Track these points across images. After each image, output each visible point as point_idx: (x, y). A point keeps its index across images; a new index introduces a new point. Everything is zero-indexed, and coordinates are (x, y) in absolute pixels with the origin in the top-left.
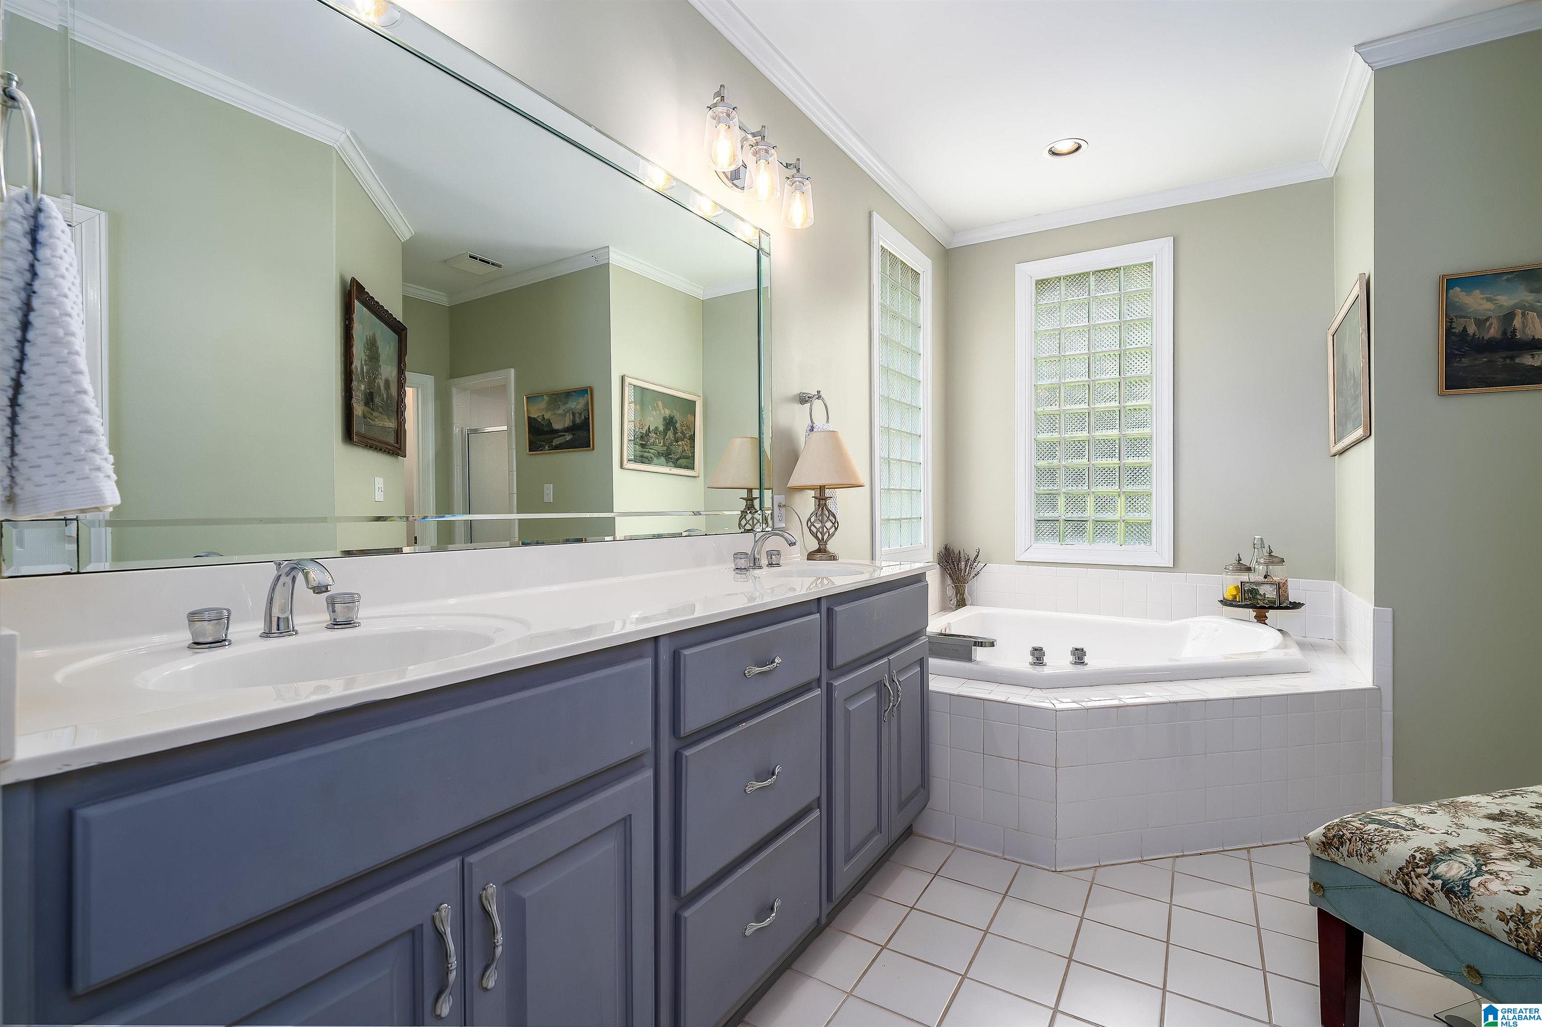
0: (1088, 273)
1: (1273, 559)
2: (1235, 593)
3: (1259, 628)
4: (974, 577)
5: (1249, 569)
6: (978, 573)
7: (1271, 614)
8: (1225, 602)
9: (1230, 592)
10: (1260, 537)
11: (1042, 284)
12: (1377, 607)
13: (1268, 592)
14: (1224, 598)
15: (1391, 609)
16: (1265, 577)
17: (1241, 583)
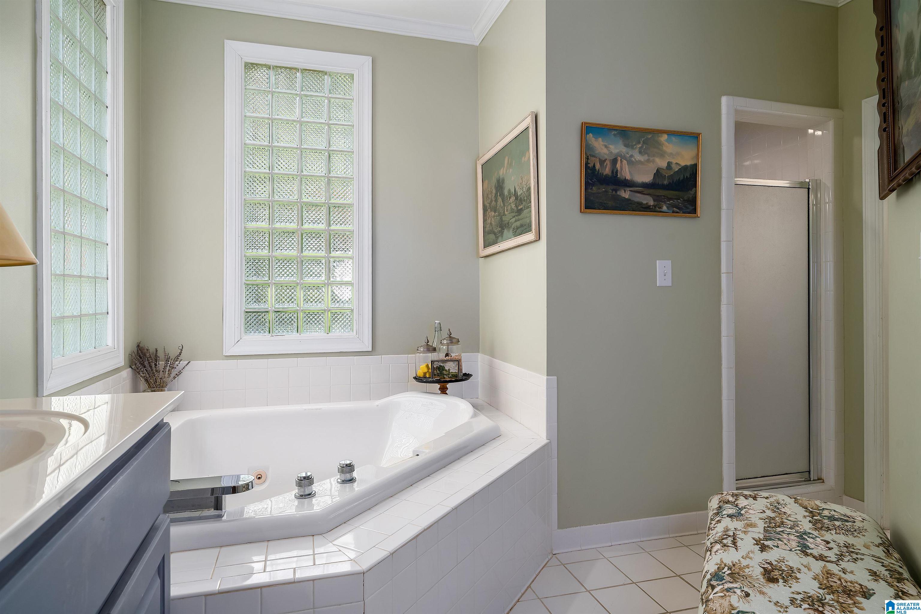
0: (297, 69)
1: (452, 340)
2: (426, 370)
3: (443, 397)
4: (175, 378)
5: (434, 350)
6: (180, 373)
7: (449, 385)
8: (418, 379)
9: (422, 370)
10: (439, 322)
11: (250, 66)
12: (548, 376)
13: (451, 367)
14: (416, 375)
15: (556, 377)
16: (447, 355)
17: (432, 361)
